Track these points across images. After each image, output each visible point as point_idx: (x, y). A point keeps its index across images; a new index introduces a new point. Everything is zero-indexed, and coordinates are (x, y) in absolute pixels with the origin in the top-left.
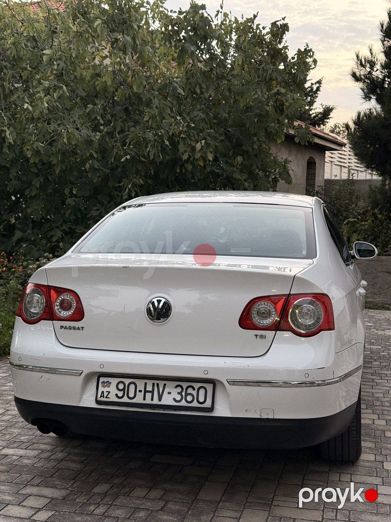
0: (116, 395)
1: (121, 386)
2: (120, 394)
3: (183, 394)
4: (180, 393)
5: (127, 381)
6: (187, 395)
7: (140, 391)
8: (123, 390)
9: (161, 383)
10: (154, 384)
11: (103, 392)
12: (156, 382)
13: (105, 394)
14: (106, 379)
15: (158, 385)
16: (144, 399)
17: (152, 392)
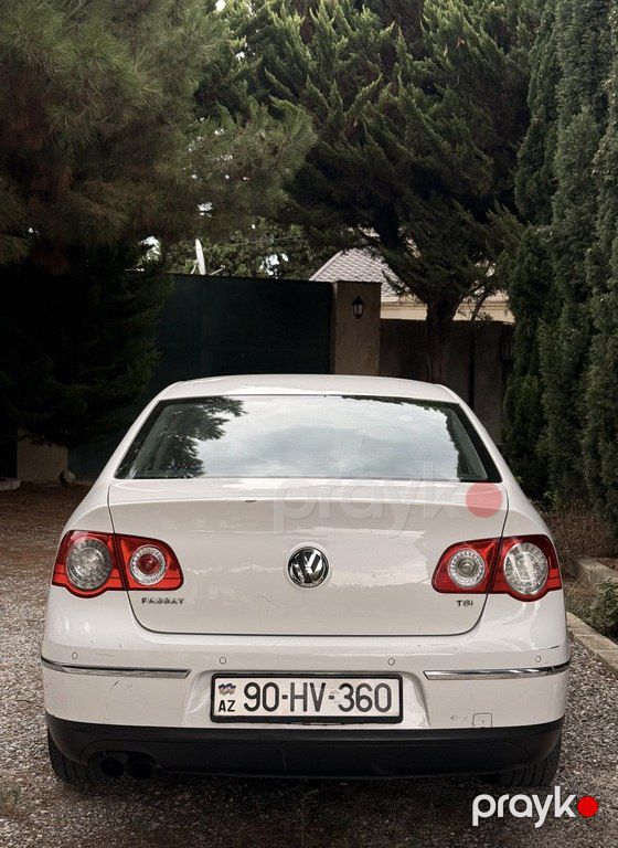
0: (246, 705)
1: (252, 691)
2: (252, 703)
3: (354, 697)
4: (348, 697)
5: (262, 682)
6: (359, 698)
7: (285, 697)
8: (257, 696)
9: (317, 682)
10: (305, 685)
11: (222, 702)
12: (309, 681)
13: (227, 705)
14: (226, 681)
15: (312, 685)
16: (292, 710)
17: (304, 697)
